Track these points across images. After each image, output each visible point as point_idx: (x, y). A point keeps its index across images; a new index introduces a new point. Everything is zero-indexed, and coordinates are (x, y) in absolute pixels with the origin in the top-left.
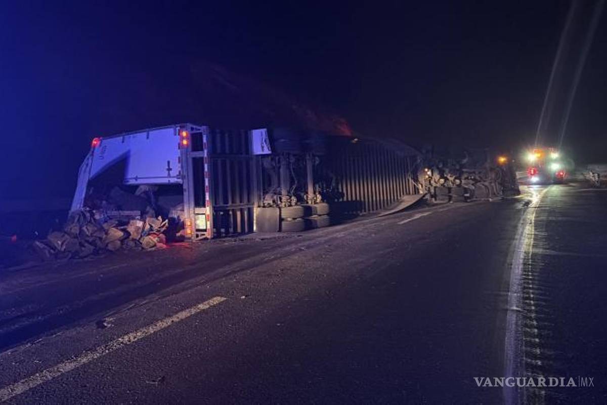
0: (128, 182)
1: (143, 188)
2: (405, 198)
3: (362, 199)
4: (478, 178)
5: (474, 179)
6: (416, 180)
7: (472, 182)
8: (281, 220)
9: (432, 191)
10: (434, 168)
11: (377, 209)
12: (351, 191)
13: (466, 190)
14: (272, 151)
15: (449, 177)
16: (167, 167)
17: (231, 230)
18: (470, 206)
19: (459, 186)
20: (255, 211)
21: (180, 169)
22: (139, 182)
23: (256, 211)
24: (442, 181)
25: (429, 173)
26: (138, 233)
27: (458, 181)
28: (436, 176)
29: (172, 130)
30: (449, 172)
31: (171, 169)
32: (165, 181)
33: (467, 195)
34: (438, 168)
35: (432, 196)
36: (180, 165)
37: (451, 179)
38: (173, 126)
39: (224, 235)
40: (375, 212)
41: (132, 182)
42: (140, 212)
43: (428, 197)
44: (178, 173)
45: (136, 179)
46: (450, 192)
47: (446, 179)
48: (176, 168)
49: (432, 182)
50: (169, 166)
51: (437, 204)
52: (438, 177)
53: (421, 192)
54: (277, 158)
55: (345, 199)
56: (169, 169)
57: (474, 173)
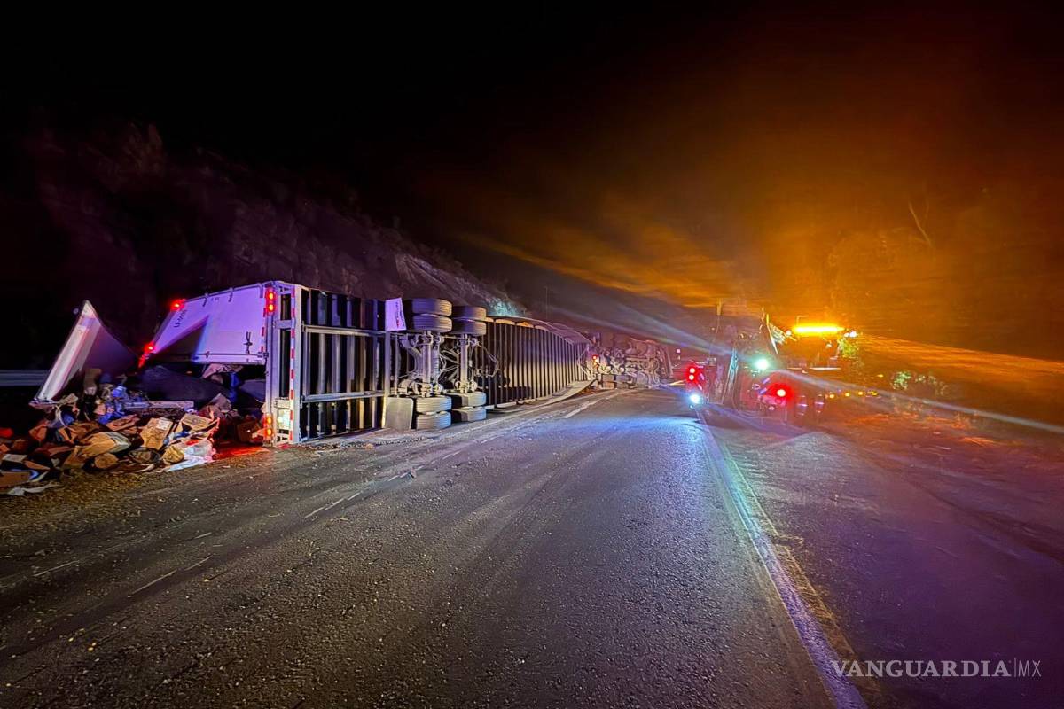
0: (197, 358)
1: (214, 368)
2: (574, 384)
3: (530, 385)
4: (638, 366)
5: (636, 368)
6: (584, 366)
7: (634, 370)
8: (416, 414)
9: (600, 378)
10: (602, 356)
11: (545, 395)
12: (517, 376)
13: (630, 378)
14: (407, 328)
15: (614, 365)
16: (246, 342)
17: (348, 426)
18: (632, 393)
19: (623, 373)
20: (385, 401)
21: (264, 345)
22: (211, 359)
23: (387, 401)
24: (609, 367)
25: (597, 360)
26: (158, 440)
27: (622, 369)
28: (604, 363)
29: (257, 290)
30: (615, 360)
31: (251, 344)
32: (242, 360)
33: (630, 382)
34: (605, 356)
35: (599, 383)
36: (263, 338)
37: (617, 367)
38: (259, 284)
39: (334, 433)
40: (543, 398)
41: (202, 359)
42: (192, 403)
43: (595, 384)
44: (260, 350)
45: (207, 355)
46: (615, 379)
47: (612, 367)
48: (258, 343)
49: (600, 369)
50: (248, 340)
51: (603, 391)
52: (605, 364)
53: (589, 379)
54: (417, 336)
55: (511, 385)
56: (249, 344)
57: (636, 362)
